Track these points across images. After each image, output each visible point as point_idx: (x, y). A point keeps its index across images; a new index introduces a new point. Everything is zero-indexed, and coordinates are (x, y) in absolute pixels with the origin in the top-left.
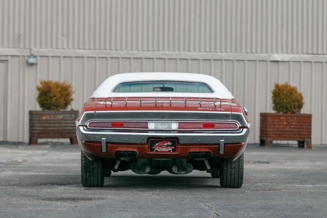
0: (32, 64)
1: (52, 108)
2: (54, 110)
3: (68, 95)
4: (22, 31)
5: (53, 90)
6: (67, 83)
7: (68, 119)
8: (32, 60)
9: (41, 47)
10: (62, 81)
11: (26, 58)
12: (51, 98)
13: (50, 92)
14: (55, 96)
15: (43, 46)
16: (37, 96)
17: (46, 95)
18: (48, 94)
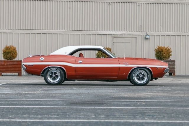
0: (147, 39)
1: (163, 59)
2: (164, 60)
3: (170, 53)
4: (142, 24)
5: (163, 51)
6: (169, 47)
7: (171, 64)
8: (147, 37)
9: (151, 31)
10: (166, 47)
11: (145, 36)
12: (163, 54)
13: (162, 51)
14: (164, 54)
15: (152, 31)
16: (155, 53)
17: (160, 53)
18: (161, 52)
